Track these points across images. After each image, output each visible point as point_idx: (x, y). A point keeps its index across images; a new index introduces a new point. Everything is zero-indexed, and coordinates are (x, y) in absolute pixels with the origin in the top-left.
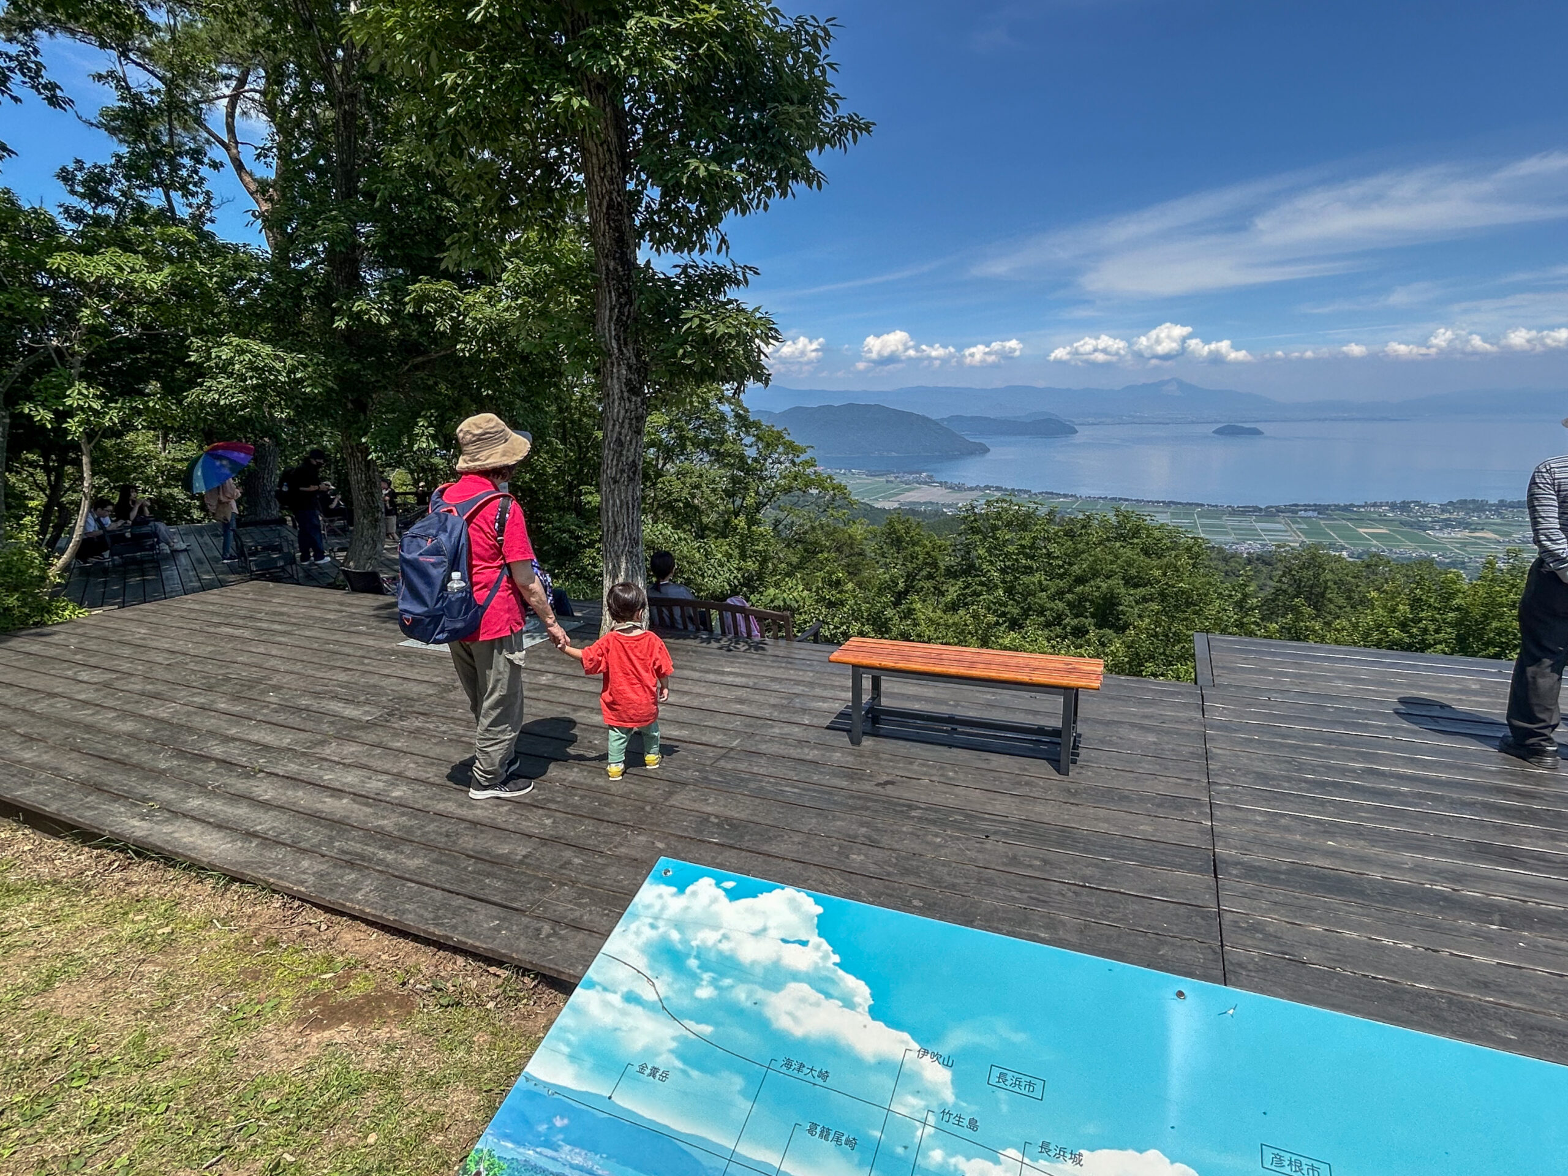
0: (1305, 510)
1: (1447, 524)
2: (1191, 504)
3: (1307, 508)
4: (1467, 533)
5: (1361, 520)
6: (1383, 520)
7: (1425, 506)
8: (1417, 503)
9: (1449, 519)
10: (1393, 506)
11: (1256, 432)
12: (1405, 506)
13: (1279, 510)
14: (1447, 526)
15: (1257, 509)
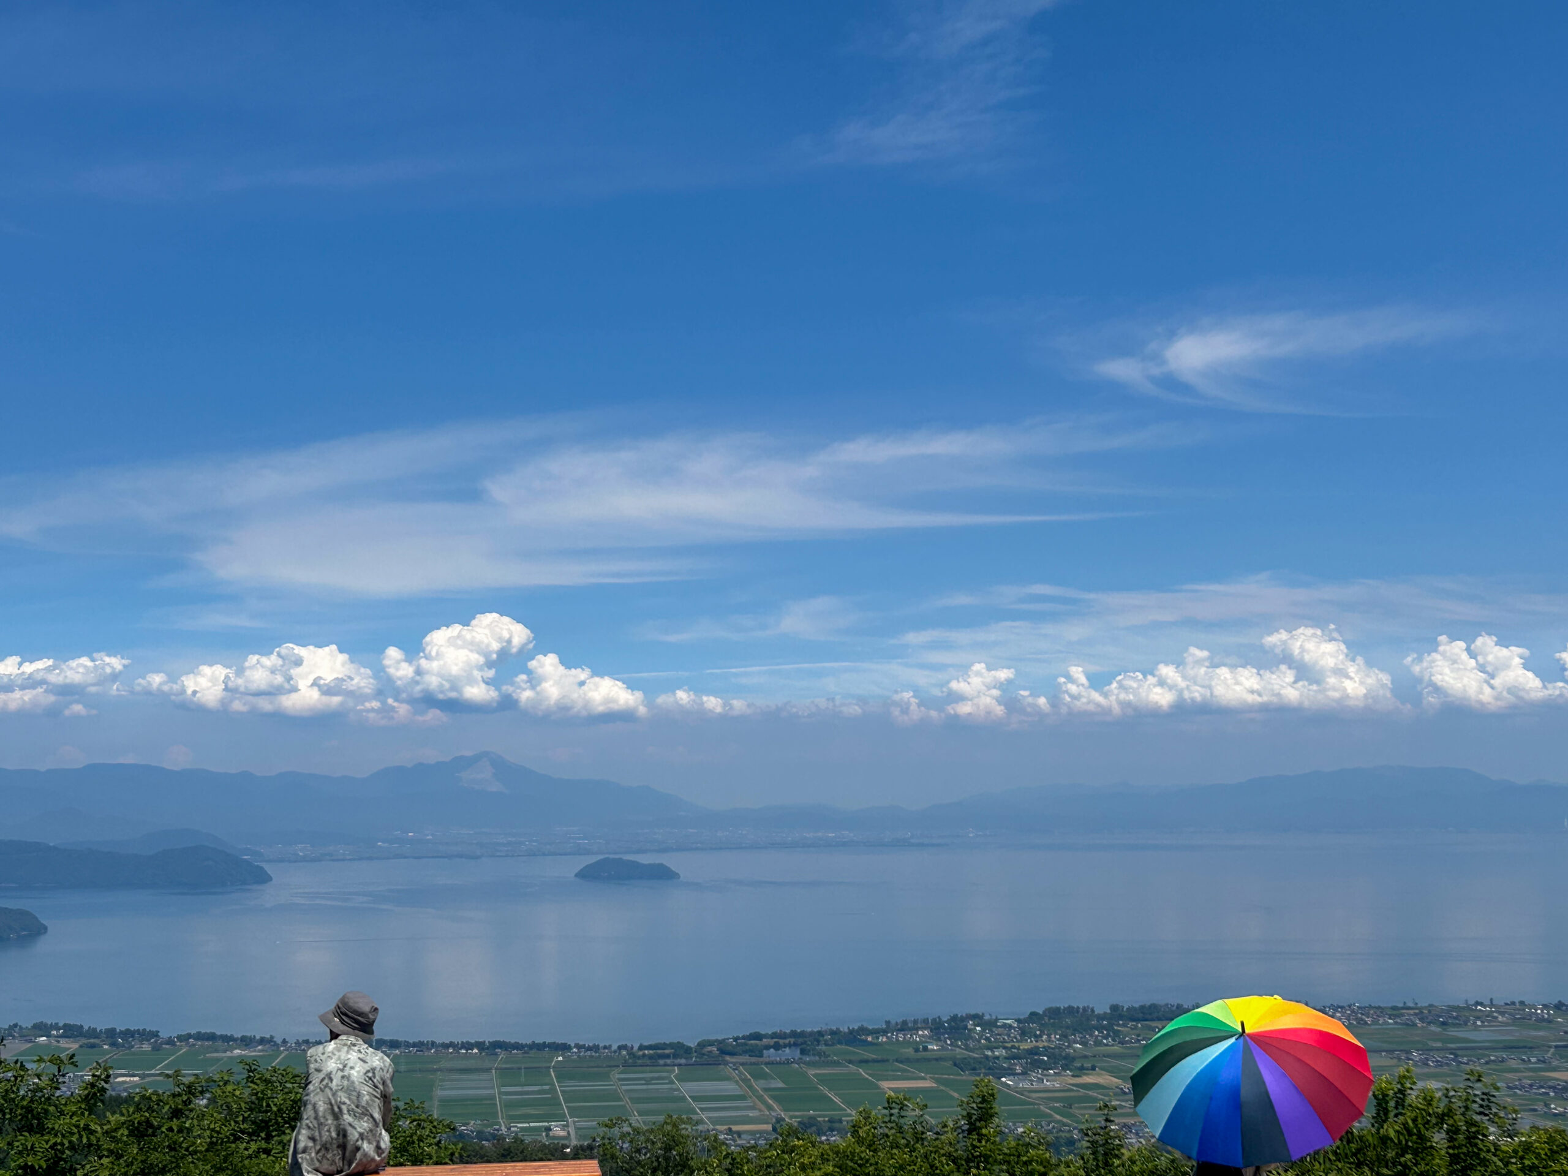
0: (777, 1047)
1: (1033, 1061)
2: (541, 1047)
3: (780, 1040)
4: (1068, 1079)
5: (883, 1063)
6: (922, 1061)
7: (990, 1025)
8: (977, 1018)
9: (1034, 1052)
10: (937, 1028)
11: (662, 874)
12: (956, 1027)
13: (725, 1050)
14: (1037, 1065)
15: (680, 1050)
